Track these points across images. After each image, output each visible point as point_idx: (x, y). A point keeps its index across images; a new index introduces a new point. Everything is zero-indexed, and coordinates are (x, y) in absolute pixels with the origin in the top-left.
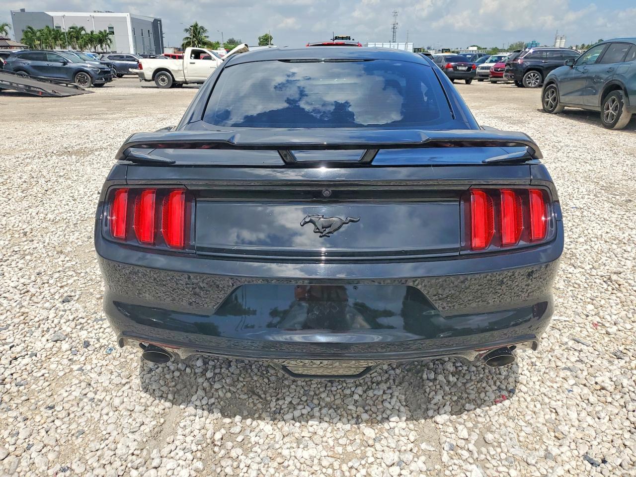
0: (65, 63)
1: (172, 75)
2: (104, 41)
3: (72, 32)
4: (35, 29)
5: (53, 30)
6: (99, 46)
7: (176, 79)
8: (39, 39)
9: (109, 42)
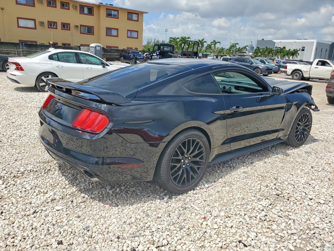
0: (251, 64)
1: (302, 73)
2: (295, 54)
3: (279, 49)
4: (260, 48)
5: (269, 49)
6: (292, 56)
7: (304, 76)
8: (261, 53)
9: (298, 54)
